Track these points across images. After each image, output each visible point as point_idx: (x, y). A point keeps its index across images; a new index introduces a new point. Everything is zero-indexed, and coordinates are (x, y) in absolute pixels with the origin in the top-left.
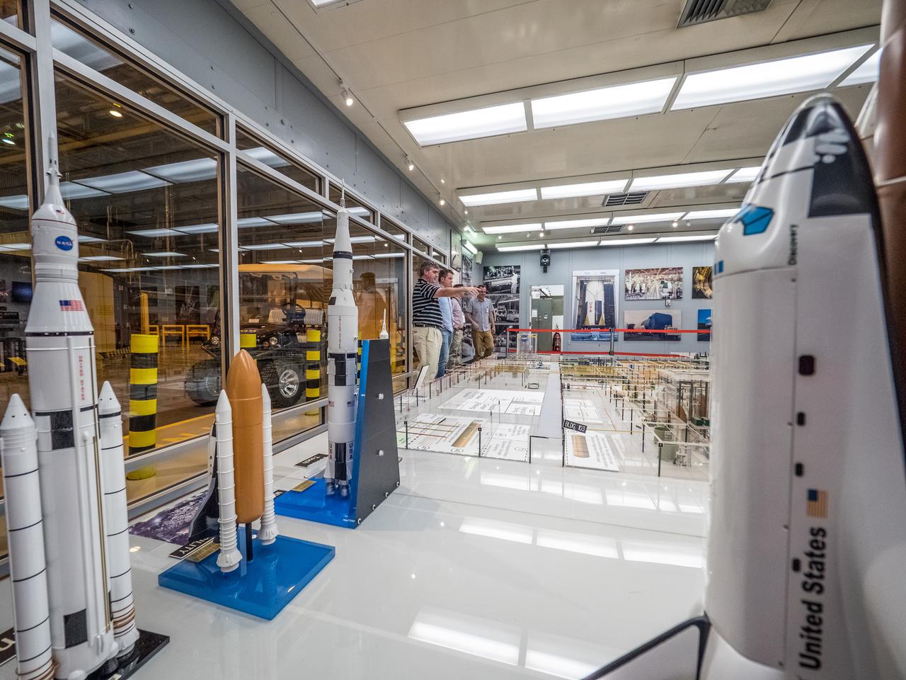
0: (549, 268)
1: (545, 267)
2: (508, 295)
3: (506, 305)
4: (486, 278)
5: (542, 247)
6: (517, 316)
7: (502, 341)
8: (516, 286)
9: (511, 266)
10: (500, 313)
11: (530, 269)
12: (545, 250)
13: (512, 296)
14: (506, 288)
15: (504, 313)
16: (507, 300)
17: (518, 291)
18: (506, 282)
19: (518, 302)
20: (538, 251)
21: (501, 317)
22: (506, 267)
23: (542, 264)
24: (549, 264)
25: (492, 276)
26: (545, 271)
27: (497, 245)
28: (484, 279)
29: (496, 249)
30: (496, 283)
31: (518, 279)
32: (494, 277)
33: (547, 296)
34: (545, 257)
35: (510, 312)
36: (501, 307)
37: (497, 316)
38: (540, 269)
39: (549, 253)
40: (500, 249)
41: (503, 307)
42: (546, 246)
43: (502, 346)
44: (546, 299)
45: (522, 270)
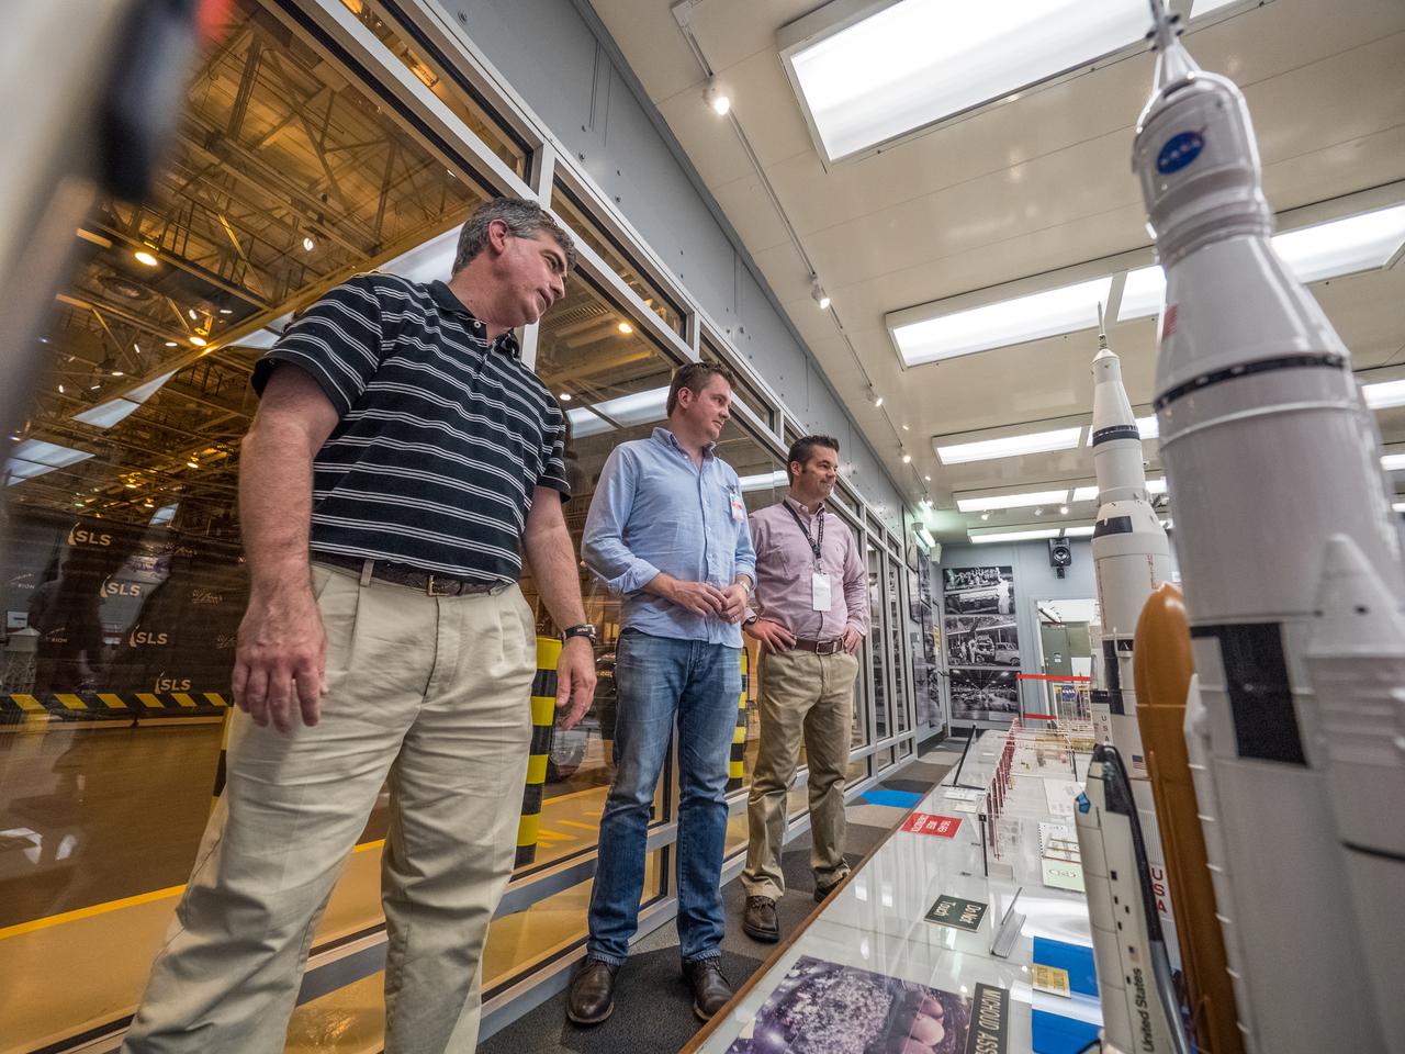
0: (1068, 570)
1: (1060, 569)
2: (994, 616)
3: (993, 634)
4: (948, 588)
5: (1055, 533)
6: (1016, 654)
7: (991, 700)
8: (1008, 601)
9: (994, 568)
10: (981, 648)
11: (1031, 573)
12: (1059, 540)
13: (1001, 618)
14: (990, 606)
15: (989, 648)
16: (994, 624)
17: (1012, 611)
18: (988, 593)
19: (1015, 629)
20: (1046, 541)
21: (983, 656)
22: (985, 569)
23: (1054, 563)
24: (1068, 562)
25: (960, 584)
26: (1061, 574)
27: (969, 532)
28: (945, 590)
29: (968, 538)
30: (967, 595)
31: (1011, 591)
32: (964, 586)
33: (1055, 622)
34: (1061, 550)
35: (1001, 647)
36: (982, 638)
37: (976, 654)
38: (1050, 572)
39: (1066, 545)
40: (976, 539)
41: (987, 637)
42: (1062, 532)
43: (991, 709)
44: (1053, 626)
45: (1016, 574)
